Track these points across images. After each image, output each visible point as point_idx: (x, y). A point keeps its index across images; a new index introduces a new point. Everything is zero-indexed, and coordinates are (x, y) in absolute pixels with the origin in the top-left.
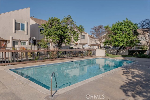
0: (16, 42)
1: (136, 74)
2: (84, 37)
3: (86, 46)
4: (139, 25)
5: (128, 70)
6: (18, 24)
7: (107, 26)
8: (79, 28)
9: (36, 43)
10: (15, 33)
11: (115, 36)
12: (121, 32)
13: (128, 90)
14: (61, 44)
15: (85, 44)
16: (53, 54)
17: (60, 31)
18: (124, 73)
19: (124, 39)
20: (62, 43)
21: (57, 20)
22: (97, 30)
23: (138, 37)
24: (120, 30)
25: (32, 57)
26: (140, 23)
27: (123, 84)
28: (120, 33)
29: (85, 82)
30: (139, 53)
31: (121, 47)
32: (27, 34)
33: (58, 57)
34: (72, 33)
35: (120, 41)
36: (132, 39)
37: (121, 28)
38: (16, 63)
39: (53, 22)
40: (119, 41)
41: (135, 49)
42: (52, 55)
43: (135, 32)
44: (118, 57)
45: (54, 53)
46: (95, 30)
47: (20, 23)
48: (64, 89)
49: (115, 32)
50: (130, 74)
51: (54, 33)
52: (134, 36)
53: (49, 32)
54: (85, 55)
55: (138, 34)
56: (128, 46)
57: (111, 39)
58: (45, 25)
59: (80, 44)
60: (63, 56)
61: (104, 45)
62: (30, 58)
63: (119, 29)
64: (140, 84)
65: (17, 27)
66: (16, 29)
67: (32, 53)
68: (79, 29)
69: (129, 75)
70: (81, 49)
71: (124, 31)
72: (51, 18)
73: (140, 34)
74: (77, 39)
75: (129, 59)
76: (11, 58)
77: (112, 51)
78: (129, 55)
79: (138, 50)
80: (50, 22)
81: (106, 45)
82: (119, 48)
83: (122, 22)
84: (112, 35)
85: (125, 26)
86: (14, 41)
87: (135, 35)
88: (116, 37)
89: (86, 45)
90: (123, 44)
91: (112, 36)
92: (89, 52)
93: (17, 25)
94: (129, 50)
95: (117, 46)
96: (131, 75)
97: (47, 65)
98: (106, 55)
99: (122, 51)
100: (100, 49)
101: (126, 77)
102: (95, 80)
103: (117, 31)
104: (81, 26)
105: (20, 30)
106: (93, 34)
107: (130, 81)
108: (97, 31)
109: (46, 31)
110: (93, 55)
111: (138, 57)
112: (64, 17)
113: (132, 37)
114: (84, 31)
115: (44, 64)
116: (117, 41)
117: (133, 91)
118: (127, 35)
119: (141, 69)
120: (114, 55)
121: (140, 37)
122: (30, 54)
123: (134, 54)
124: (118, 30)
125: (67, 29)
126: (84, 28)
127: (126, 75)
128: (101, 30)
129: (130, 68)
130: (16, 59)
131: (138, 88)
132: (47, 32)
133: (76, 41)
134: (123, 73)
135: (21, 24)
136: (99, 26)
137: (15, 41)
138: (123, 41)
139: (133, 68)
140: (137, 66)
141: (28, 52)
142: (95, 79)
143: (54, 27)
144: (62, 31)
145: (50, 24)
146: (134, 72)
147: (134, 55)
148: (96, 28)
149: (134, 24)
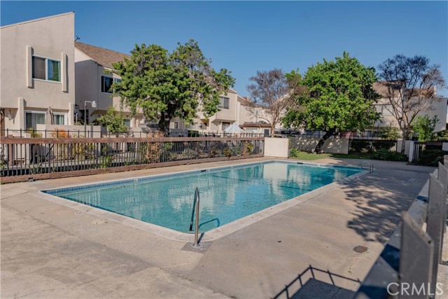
0: (35, 114)
1: (376, 197)
2: (228, 102)
3: (232, 128)
4: (379, 72)
5: (356, 189)
6: (40, 61)
7: (293, 72)
8: (219, 75)
9: (91, 119)
10: (33, 87)
11: (316, 101)
12: (331, 89)
13: (366, 230)
14: (169, 122)
15: (229, 123)
16: (150, 150)
17: (170, 85)
18: (349, 196)
19: (339, 109)
20: (171, 118)
21: (159, 52)
22: (266, 82)
23: (374, 103)
24: (328, 84)
25: (86, 158)
26: (381, 67)
27: (351, 217)
28: (329, 91)
29: (260, 215)
30: (377, 148)
31: (331, 132)
32: (67, 92)
33: (164, 159)
34: (202, 89)
35: (329, 115)
36: (359, 109)
37: (331, 79)
38: (49, 174)
39: (148, 59)
40: (327, 113)
41: (366, 138)
42: (148, 153)
43: (368, 92)
44: (322, 158)
45: (154, 148)
46: (260, 82)
47: (44, 59)
48: (219, 231)
49: (313, 88)
50: (362, 198)
51: (152, 91)
52: (365, 101)
53: (138, 88)
54: (235, 155)
55: (376, 97)
56: (349, 128)
57: (304, 109)
58: (121, 67)
59: (216, 122)
60: (173, 155)
61: (285, 127)
62: (82, 161)
63: (327, 81)
64: (391, 217)
65: (38, 69)
66: (33, 77)
67: (86, 148)
68: (218, 78)
69: (361, 200)
70: (219, 136)
71: (340, 85)
72: (140, 47)
73: (380, 97)
74: (214, 108)
75: (352, 163)
76: (28, 162)
77: (306, 142)
78: (350, 152)
79: (374, 138)
80: (137, 59)
81: (289, 126)
82: (325, 133)
83: (335, 62)
84: (307, 97)
85: (342, 73)
86: (28, 111)
87: (367, 98)
88: (318, 105)
89: (231, 126)
90: (336, 124)
91: (307, 102)
92: (246, 145)
93: (38, 63)
94: (350, 140)
95: (321, 128)
96: (367, 200)
97: (140, 180)
98: (292, 154)
99: (331, 144)
100: (275, 136)
101: (355, 203)
102: (283, 211)
103: (320, 87)
104: (226, 71)
105: (47, 80)
106: (255, 93)
107: (366, 212)
108: (266, 87)
109: (127, 85)
110: (255, 152)
111: (375, 158)
112: (179, 44)
113: (361, 103)
114: (233, 86)
115: (127, 176)
116: (320, 114)
117: (376, 230)
118: (347, 97)
119: (386, 185)
120: (311, 152)
121: (381, 103)
122: (80, 150)
123: (365, 150)
124: (324, 84)
125: (187, 80)
126: (232, 75)
127: (355, 199)
128: (277, 82)
129: (360, 185)
130: (50, 165)
131: (386, 225)
132: (132, 87)
133: (212, 113)
134: (345, 196)
135: (49, 60)
136: (274, 72)
137: (33, 112)
138: (336, 115)
139: (367, 185)
140: (376, 180)
141: (77, 145)
142: (283, 209)
143: (151, 73)
144: (174, 83)
145: (139, 62)
146: (371, 192)
147: (364, 154)
148: (262, 76)
149: (366, 67)
